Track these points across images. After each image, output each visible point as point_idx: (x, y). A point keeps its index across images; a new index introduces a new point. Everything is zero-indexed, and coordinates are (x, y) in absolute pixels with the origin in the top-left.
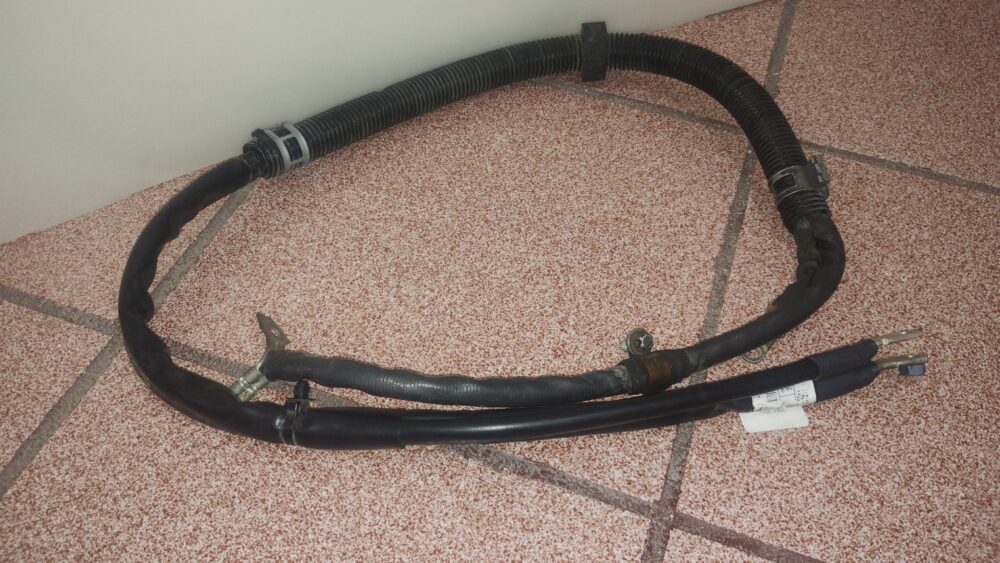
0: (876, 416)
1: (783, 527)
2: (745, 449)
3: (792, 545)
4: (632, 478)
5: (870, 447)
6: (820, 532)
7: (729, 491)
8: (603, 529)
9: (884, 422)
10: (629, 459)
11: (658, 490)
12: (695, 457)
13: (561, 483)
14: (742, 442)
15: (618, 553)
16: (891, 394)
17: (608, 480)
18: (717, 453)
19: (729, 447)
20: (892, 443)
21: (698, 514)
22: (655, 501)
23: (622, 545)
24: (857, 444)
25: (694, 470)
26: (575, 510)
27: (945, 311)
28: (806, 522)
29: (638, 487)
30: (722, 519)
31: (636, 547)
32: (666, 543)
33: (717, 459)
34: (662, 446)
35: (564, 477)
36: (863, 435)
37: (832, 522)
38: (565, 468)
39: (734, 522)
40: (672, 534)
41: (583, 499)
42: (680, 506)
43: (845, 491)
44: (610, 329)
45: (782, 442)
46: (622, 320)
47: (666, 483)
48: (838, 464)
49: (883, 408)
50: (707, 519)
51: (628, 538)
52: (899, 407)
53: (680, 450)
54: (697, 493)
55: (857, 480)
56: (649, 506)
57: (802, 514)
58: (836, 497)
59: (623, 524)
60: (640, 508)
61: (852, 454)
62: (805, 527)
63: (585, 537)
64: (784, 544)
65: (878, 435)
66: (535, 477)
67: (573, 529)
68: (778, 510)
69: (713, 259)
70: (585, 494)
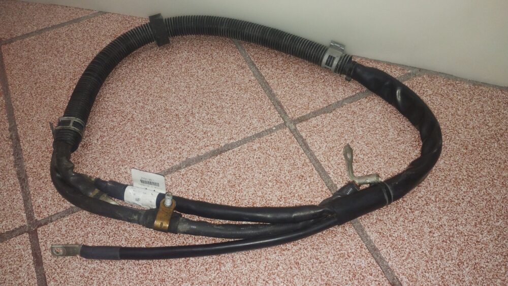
0: (145, 267)
1: (55, 268)
2: (86, 232)
3: (48, 276)
4: (41, 206)
5: (125, 274)
6: (63, 282)
7: (59, 239)
8: (11, 212)
9: (144, 272)
10: (50, 199)
11: (42, 217)
12: (68, 218)
13: (22, 188)
14: (89, 229)
15: (4, 223)
16: (164, 266)
17: (34, 200)
18: (76, 224)
19: (82, 226)
20: (135, 282)
21: (40, 236)
22: (37, 220)
23: (9, 222)
24: (123, 269)
25: (61, 222)
26: (14, 199)
27: (242, 259)
28: (64, 274)
29: (39, 210)
30: (44, 245)
31: (10, 227)
32: (19, 235)
33: (72, 226)
34: (65, 205)
35: (26, 187)
36: (130, 268)
37: (71, 283)
38: (30, 184)
39: (45, 250)
40: (25, 235)
41: (21, 198)
42: (40, 229)
43: (92, 279)
44: (112, 153)
45: (101, 242)
46: (121, 152)
47: (48, 218)
48: (105, 268)
49: (153, 267)
50: (40, 241)
51: (13, 222)
52: (159, 273)
53: (68, 212)
54: (51, 230)
55: (102, 280)
56: (33, 219)
57: (67, 270)
58: (86, 278)
59: (18, 217)
60: (30, 217)
61: (115, 270)
62: (61, 275)
63: (4, 210)
64: (47, 273)
65: (135, 274)
66: (19, 178)
67: (5, 204)
68: (63, 261)
69: (187, 158)
70: (23, 197)
